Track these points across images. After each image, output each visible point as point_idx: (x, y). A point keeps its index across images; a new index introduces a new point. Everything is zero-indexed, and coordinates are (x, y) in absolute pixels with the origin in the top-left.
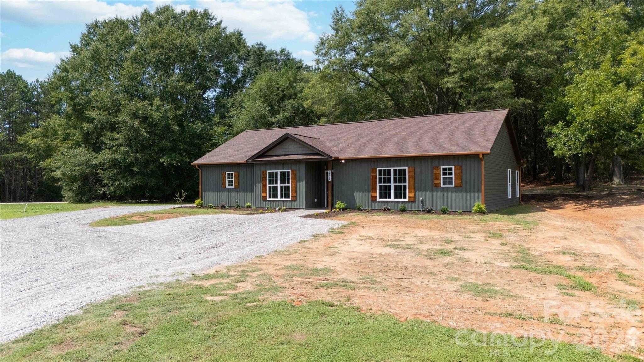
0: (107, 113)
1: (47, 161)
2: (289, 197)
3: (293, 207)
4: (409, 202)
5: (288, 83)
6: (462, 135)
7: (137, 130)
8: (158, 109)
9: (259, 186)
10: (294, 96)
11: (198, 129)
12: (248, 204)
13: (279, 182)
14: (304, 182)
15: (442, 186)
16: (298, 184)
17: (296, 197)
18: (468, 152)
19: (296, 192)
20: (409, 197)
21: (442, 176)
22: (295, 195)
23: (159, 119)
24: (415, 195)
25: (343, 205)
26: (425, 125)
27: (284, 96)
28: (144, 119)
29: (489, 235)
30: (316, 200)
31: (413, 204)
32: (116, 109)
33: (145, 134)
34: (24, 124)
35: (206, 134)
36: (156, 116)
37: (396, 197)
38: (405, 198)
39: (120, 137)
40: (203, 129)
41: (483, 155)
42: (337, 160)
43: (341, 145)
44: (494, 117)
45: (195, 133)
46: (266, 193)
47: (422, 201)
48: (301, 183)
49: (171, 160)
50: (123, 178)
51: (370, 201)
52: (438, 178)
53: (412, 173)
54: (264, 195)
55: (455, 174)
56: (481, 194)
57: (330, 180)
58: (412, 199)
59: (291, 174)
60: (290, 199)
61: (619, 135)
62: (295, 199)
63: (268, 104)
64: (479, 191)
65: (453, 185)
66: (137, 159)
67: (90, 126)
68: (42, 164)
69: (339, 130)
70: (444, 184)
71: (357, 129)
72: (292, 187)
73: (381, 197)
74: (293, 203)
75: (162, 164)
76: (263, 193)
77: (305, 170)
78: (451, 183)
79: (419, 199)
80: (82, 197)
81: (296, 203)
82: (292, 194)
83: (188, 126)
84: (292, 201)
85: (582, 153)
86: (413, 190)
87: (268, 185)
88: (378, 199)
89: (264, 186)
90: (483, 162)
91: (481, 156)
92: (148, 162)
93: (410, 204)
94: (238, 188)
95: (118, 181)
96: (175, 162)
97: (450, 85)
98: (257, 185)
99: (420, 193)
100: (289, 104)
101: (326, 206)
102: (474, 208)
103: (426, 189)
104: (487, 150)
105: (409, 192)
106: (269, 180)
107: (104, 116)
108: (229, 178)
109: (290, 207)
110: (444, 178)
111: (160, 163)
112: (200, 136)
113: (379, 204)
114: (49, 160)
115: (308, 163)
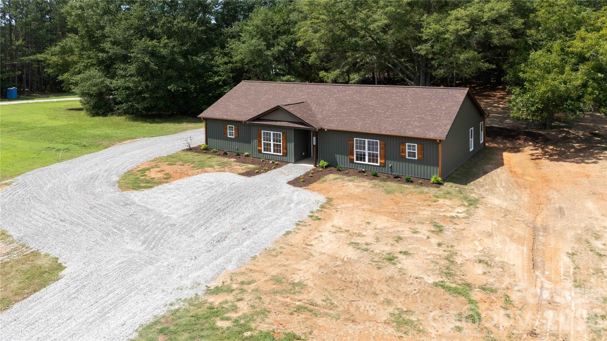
0: (119, 47)
1: (66, 76)
2: (280, 153)
3: (284, 161)
4: (380, 166)
5: (282, 20)
6: (426, 115)
7: (147, 65)
8: (165, 46)
9: (255, 142)
10: (287, 32)
11: (201, 61)
12: (246, 153)
13: (272, 140)
14: (293, 143)
15: (407, 157)
16: (288, 144)
17: (286, 153)
18: (428, 137)
19: (286, 149)
20: (380, 163)
21: (407, 151)
22: (285, 151)
23: (167, 55)
24: (385, 161)
25: (326, 164)
26: (397, 98)
27: (278, 32)
28: (153, 54)
29: (433, 229)
30: (304, 154)
31: (384, 168)
32: (127, 44)
33: (155, 67)
34: (39, 31)
35: (208, 64)
36: (164, 52)
37: (369, 161)
38: (377, 162)
39: (132, 68)
40: (205, 60)
41: (440, 141)
42: (322, 130)
43: (324, 112)
44: (455, 97)
45: (198, 64)
46: (261, 147)
47: (391, 167)
48: (291, 144)
49: (178, 87)
50: (134, 99)
51: (348, 162)
52: (404, 152)
53: (383, 146)
54: (259, 148)
55: (418, 150)
56: (438, 168)
57: (315, 144)
58: (383, 165)
59: (282, 136)
60: (281, 154)
61: (566, 105)
62: (285, 154)
63: (264, 38)
64: (437, 165)
65: (416, 158)
66: (147, 86)
67: (105, 55)
68: (60, 78)
69: (324, 93)
70: (409, 156)
71: (340, 94)
72: (283, 146)
73: (357, 160)
74: (284, 158)
75: (170, 91)
76: (259, 146)
77: (294, 135)
78: (415, 157)
79: (388, 166)
80: (98, 110)
81: (286, 158)
82: (283, 151)
83: (192, 59)
84: (283, 156)
85: (533, 119)
86: (384, 158)
87: (263, 142)
88: (355, 161)
89: (260, 142)
90: (440, 145)
91: (438, 141)
92: (157, 88)
93: (381, 168)
94: (237, 139)
95: (130, 102)
96: (181, 89)
97: (423, 53)
98: (254, 141)
99: (389, 162)
100: (283, 40)
101: (312, 157)
102: (433, 180)
103: (393, 159)
104: (443, 137)
105: (381, 159)
106: (264, 138)
107: (117, 50)
108: (230, 130)
109: (282, 160)
110: (408, 152)
111: (168, 89)
112: (203, 66)
113: (356, 165)
114: (67, 74)
115: (296, 130)
